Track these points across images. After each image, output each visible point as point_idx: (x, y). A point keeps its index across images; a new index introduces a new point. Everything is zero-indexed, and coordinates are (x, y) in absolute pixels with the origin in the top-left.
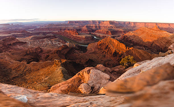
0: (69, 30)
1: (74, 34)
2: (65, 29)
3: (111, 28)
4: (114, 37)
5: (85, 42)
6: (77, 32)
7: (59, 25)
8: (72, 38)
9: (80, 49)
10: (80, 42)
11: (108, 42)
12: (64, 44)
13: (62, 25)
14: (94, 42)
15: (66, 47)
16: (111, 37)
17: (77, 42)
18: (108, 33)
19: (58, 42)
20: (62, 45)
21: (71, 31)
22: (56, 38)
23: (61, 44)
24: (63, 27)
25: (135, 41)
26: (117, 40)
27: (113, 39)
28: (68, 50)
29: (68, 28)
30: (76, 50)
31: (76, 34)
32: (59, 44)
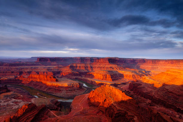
0: (38, 73)
1: (47, 80)
2: (29, 73)
3: (112, 70)
4: (115, 85)
5: (68, 94)
6: (54, 77)
7: (18, 65)
8: (44, 89)
9: (59, 108)
10: (58, 94)
11: (107, 93)
12: (27, 101)
13: (23, 64)
14: (84, 93)
15: (32, 107)
16: (112, 85)
17: (54, 96)
18: (106, 77)
19: (13, 100)
20: (22, 104)
21: (42, 76)
22: (9, 91)
23: (20, 102)
24: (27, 68)
25: (156, 96)
26: (121, 89)
27: (114, 89)
28: (36, 112)
29: (37, 71)
30: (51, 110)
31: (52, 81)
32: (16, 103)
